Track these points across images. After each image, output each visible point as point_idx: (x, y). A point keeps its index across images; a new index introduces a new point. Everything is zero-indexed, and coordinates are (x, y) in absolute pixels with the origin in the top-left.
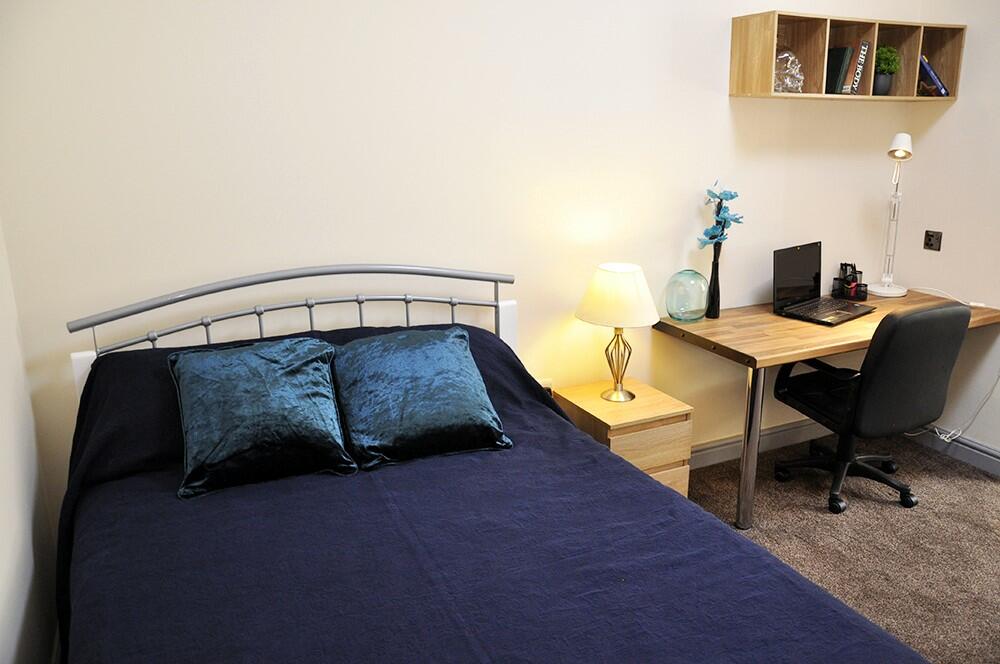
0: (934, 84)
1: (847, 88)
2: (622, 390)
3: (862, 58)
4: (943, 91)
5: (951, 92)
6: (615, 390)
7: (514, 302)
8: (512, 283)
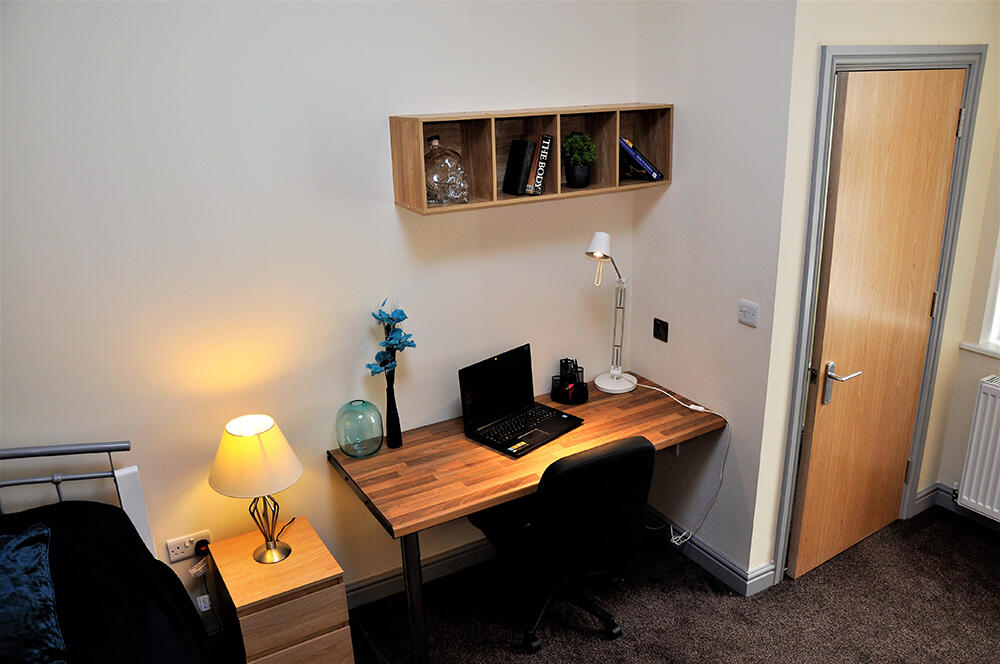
0: (642, 168)
1: (530, 188)
2: (275, 547)
3: (544, 155)
4: (655, 175)
5: (664, 176)
6: (268, 549)
7: (135, 469)
8: (128, 449)
